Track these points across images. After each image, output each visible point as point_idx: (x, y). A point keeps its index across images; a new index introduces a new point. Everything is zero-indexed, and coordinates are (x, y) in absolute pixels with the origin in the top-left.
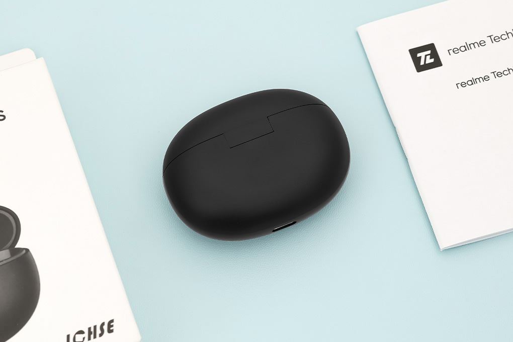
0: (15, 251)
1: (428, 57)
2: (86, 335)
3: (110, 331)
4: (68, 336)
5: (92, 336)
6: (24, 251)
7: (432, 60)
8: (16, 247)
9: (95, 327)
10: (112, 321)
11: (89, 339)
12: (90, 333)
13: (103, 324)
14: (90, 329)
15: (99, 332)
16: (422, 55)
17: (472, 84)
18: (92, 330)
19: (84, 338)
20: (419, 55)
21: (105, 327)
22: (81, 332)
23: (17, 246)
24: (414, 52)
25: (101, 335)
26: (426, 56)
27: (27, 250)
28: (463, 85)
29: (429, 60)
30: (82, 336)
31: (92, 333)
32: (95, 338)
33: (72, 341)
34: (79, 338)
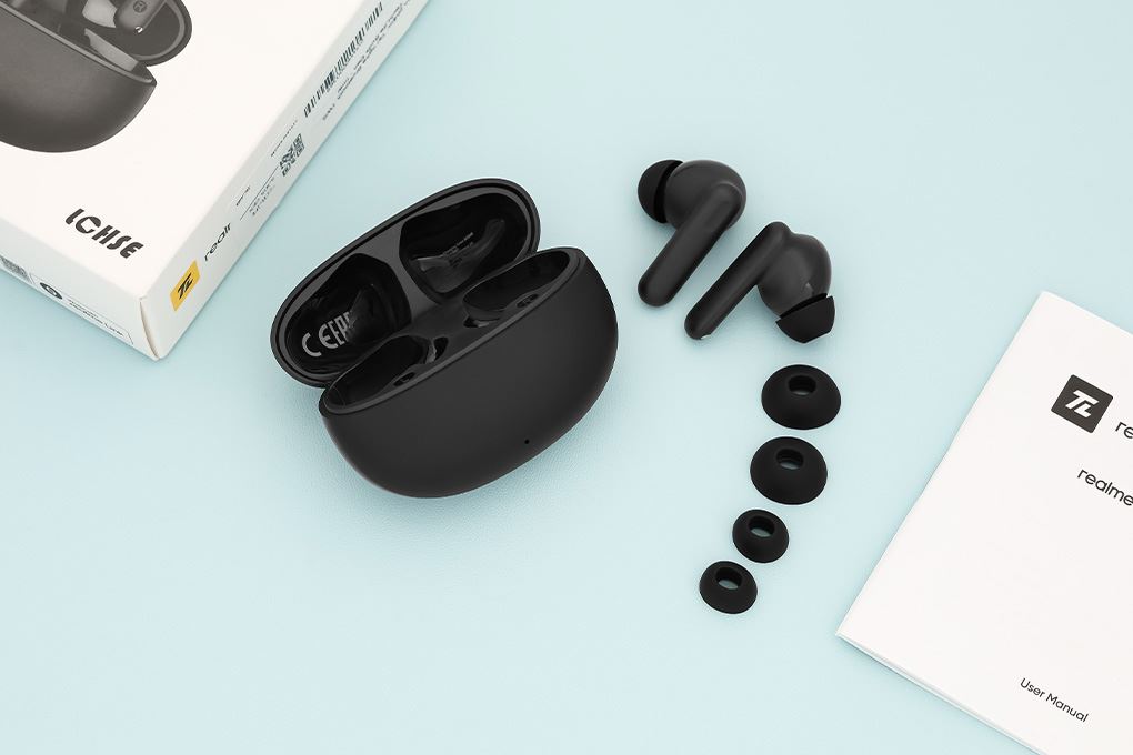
0: (141, 70)
1: (1087, 406)
2: (98, 230)
3: (125, 254)
4: (80, 211)
5: (102, 238)
6: (150, 81)
7: (1087, 415)
8: (148, 68)
9: (117, 232)
10: (139, 246)
11: (95, 238)
12: (103, 232)
13: (128, 238)
14: (109, 228)
15: (113, 241)
16: (1082, 396)
17: (1103, 489)
18: (110, 232)
19: (92, 231)
20: (1077, 393)
21: (125, 244)
22: (96, 221)
23: (152, 69)
24: (1075, 384)
25: (111, 247)
26: (1086, 402)
27: (154, 83)
28: (1091, 479)
29: (1082, 411)
30: (93, 226)
31: (105, 235)
32: (103, 242)
33: (76, 220)
34: (88, 225)
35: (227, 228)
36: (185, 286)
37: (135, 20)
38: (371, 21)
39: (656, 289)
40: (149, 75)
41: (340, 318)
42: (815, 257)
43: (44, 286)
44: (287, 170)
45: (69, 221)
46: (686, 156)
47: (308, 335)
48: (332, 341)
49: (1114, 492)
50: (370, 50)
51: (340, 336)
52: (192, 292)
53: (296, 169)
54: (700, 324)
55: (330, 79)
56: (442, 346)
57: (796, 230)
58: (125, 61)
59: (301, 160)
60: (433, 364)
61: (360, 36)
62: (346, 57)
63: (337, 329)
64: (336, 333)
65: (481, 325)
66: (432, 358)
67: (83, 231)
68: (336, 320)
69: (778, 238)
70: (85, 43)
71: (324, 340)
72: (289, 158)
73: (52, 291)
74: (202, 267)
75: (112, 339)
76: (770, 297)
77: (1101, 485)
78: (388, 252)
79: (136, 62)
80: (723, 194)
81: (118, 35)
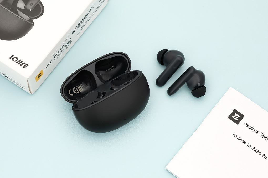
0: (31, 20)
1: (237, 118)
2: (17, 61)
3: (24, 67)
4: (13, 56)
5: (19, 63)
7: (237, 120)
8: (33, 20)
9: (22, 61)
10: (28, 65)
11: (17, 63)
13: (25, 63)
14: (20, 60)
15: (21, 64)
16: (236, 115)
18: (21, 61)
19: (16, 61)
20: (235, 114)
21: (24, 65)
22: (17, 58)
24: (235, 112)
25: (21, 65)
26: (237, 116)
27: (34, 24)
28: (236, 136)
29: (236, 119)
30: (16, 60)
31: (19, 62)
32: (18, 64)
33: (12, 58)
34: (15, 59)
35: (51, 62)
36: (39, 76)
37: (30, 7)
38: (90, 10)
40: (32, 22)
41: (79, 86)
43: (3, 74)
44: (67, 47)
45: (10, 58)
47: (70, 90)
48: (76, 92)
49: (241, 140)
50: (90, 18)
51: (79, 90)
55: (79, 25)
56: (104, 94)
58: (27, 18)
59: (71, 45)
60: (102, 99)
61: (87, 14)
62: (83, 19)
63: (78, 89)
64: (77, 90)
65: (114, 89)
66: (102, 97)
67: (13, 60)
68: (78, 86)
70: (17, 13)
71: (74, 91)
72: (68, 44)
73: (5, 76)
74: (44, 71)
75: (20, 88)
77: (238, 138)
78: (92, 70)
79: (29, 18)
80: (179, 59)
81: (25, 11)
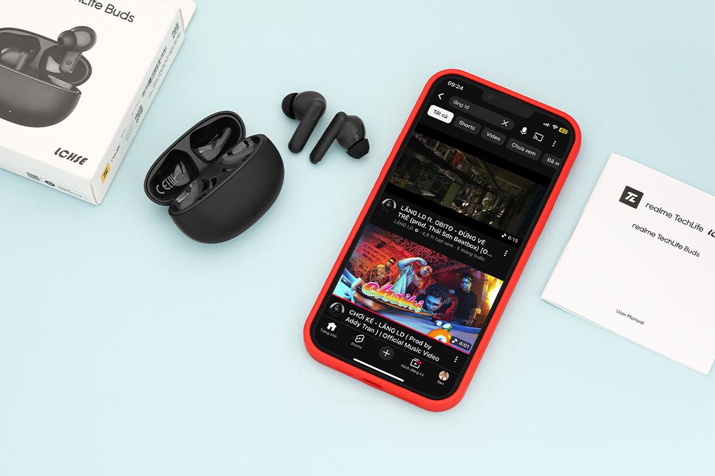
0: (74, 88)
2: (68, 155)
3: (81, 163)
4: (60, 149)
6: (78, 92)
8: (77, 87)
9: (76, 155)
10: (86, 159)
11: (68, 159)
12: (71, 156)
13: (81, 157)
14: (73, 154)
15: (75, 159)
19: (66, 156)
21: (80, 159)
22: (67, 152)
25: (75, 161)
27: (80, 93)
30: (66, 154)
31: (72, 157)
32: (71, 160)
33: (59, 153)
34: (64, 154)
35: (119, 147)
36: (106, 172)
37: (68, 68)
38: (163, 54)
39: (296, 146)
40: (78, 90)
41: (170, 177)
42: (358, 124)
43: (46, 182)
44: (138, 120)
45: (56, 153)
46: (299, 90)
47: (158, 186)
48: (168, 186)
50: (164, 66)
51: (171, 184)
52: (108, 175)
53: (141, 119)
54: (316, 157)
55: (150, 81)
56: (214, 181)
57: (348, 114)
58: (67, 86)
59: (142, 115)
60: (212, 190)
61: (159, 62)
62: (155, 71)
63: (169, 181)
64: (169, 183)
65: (229, 170)
66: (211, 187)
67: (62, 156)
68: (168, 178)
69: (342, 118)
70: (49, 81)
71: (164, 187)
72: (138, 115)
73: (50, 183)
74: (111, 163)
75: (79, 199)
76: (342, 143)
78: (186, 147)
79: (71, 86)
80: (317, 104)
81: (62, 76)
